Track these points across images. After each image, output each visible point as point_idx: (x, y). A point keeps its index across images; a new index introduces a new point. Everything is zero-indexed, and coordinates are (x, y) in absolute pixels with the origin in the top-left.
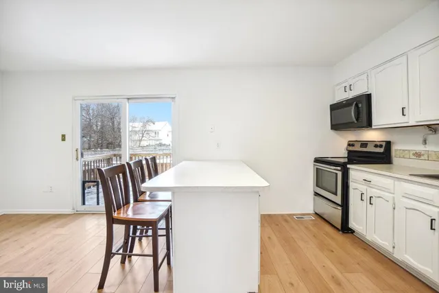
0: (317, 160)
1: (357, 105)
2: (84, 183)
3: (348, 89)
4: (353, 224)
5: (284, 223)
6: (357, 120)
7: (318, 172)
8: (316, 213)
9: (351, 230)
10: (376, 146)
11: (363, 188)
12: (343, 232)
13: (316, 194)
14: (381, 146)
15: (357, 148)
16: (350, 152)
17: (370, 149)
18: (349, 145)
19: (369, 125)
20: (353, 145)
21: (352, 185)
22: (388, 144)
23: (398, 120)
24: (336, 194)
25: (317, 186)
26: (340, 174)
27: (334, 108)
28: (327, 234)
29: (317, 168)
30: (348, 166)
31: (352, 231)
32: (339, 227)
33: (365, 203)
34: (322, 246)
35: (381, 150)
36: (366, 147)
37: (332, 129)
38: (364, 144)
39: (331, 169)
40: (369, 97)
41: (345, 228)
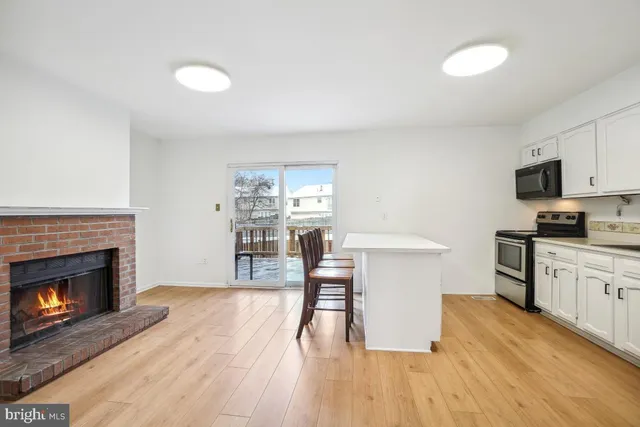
0: (499, 234)
1: (545, 172)
2: (236, 256)
3: (536, 153)
4: (539, 301)
5: (462, 304)
6: (545, 189)
7: (500, 248)
8: (499, 295)
9: (537, 308)
10: (568, 218)
11: (548, 261)
12: (528, 311)
13: (499, 272)
14: (574, 218)
15: (548, 220)
16: (540, 225)
17: (562, 221)
18: (539, 217)
19: (558, 194)
20: (544, 217)
21: (537, 259)
22: (582, 216)
23: (585, 190)
24: (520, 270)
25: (499, 263)
26: (524, 247)
27: (520, 174)
28: (509, 312)
29: (499, 244)
30: (534, 239)
31: (539, 310)
32: (523, 305)
33: (550, 276)
34: (503, 321)
35: (574, 222)
36: (558, 219)
37: (518, 197)
38: (556, 216)
39: (515, 242)
40: (558, 164)
41: (530, 306)
